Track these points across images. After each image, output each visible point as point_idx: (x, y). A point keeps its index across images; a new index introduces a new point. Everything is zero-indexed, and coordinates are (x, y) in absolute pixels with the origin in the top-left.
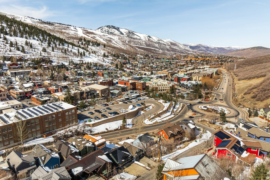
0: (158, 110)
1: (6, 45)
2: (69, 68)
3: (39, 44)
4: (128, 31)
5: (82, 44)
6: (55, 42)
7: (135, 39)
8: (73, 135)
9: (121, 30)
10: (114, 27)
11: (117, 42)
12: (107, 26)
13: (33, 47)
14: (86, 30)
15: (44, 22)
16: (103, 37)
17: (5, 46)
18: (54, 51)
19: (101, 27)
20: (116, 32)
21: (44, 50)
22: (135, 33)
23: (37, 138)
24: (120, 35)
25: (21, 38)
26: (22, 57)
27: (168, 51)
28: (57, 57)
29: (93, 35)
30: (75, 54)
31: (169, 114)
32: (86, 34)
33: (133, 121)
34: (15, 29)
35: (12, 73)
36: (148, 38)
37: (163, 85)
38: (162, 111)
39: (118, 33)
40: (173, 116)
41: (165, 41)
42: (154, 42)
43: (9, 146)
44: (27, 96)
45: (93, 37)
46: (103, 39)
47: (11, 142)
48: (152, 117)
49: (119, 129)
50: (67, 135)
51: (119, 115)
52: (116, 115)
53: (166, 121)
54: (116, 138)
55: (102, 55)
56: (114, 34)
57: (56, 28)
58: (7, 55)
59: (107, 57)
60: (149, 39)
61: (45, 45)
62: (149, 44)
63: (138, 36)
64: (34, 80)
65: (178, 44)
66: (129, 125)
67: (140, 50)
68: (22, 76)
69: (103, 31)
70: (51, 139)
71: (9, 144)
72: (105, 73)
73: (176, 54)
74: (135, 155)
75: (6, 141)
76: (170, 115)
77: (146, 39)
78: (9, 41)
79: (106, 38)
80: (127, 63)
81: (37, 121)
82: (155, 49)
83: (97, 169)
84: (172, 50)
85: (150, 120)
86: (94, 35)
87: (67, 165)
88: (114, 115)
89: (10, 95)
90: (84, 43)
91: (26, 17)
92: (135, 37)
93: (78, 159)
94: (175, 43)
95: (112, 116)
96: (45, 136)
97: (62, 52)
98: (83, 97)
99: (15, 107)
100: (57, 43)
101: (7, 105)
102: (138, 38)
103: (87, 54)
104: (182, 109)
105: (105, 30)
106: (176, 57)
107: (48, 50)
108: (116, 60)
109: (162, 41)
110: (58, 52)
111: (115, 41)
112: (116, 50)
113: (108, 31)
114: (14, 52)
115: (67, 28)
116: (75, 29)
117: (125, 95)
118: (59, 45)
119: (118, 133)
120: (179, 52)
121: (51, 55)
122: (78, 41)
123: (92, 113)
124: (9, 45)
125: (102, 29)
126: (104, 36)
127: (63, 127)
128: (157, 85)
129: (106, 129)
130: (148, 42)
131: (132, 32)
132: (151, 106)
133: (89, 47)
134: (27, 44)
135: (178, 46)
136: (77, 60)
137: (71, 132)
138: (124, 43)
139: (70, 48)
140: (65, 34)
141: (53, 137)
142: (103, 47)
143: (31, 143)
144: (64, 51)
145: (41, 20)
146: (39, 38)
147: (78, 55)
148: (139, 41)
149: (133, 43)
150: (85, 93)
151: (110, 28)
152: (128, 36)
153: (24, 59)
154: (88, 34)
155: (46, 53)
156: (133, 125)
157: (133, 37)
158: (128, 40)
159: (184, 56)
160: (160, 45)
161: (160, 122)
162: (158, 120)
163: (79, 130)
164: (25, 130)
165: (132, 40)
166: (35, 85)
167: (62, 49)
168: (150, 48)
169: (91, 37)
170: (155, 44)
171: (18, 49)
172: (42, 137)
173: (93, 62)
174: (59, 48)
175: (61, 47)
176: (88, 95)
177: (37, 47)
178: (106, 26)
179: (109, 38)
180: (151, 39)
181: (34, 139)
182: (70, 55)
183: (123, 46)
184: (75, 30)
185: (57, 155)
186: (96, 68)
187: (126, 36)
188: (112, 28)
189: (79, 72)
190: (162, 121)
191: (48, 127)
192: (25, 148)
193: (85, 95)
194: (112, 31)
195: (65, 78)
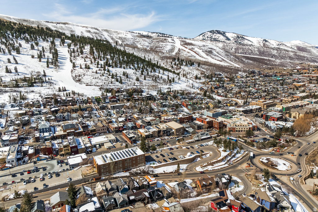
0: (214, 159)
1: (109, 76)
2: (156, 99)
3: (134, 73)
4: (236, 35)
5: (175, 64)
6: (148, 68)
7: (244, 45)
8: (141, 173)
9: (227, 35)
10: (219, 32)
11: (219, 52)
12: (211, 32)
13: (129, 77)
14: (185, 41)
15: (143, 36)
16: (202, 48)
17: (108, 78)
18: (145, 80)
19: (203, 33)
20: (221, 38)
21: (138, 80)
22: (246, 37)
23: (120, 172)
24: (226, 41)
25: (120, 69)
26: (120, 89)
27: (291, 60)
28: (148, 86)
29: (191, 46)
30: (164, 80)
31: (223, 163)
32: (183, 45)
33: (187, 167)
34: (116, 60)
35: (111, 107)
36: (264, 42)
37: (242, 126)
38: (216, 160)
39: (224, 39)
40: (227, 165)
41: (288, 45)
42: (271, 48)
43: (106, 175)
44: (120, 130)
45: (191, 48)
46: (202, 50)
47: (107, 173)
48: (205, 165)
49: (174, 172)
50: (137, 173)
51: (177, 161)
52: (174, 160)
53: (217, 170)
54: (168, 179)
55: (194, 77)
56: (218, 41)
57: (154, 41)
58: (109, 87)
59: (200, 79)
60: (264, 44)
61: (139, 73)
62: (264, 51)
63: (249, 40)
64: (126, 114)
65: (309, 48)
66: (182, 169)
67: (248, 62)
68: (118, 110)
69: (204, 38)
70: (127, 174)
71: (106, 174)
72: (190, 103)
73: (303, 65)
74: (165, 195)
75: (105, 172)
76: (223, 165)
77: (260, 45)
78: (111, 73)
79: (206, 49)
80: (220, 87)
81: (121, 162)
82: (270, 59)
83: (141, 199)
84: (297, 59)
85: (202, 167)
86: (193, 47)
87: (128, 194)
88: (172, 161)
89: (109, 128)
90: (177, 63)
91: (127, 32)
92: (246, 42)
93: (133, 192)
94: (305, 46)
95: (171, 161)
96: (124, 171)
97: (153, 80)
98: (160, 135)
99: (111, 141)
100: (150, 70)
101: (106, 139)
102: (250, 43)
103: (176, 80)
104: (241, 159)
105: (207, 36)
106: (300, 69)
107: (140, 79)
108: (208, 83)
109: (284, 46)
110: (149, 80)
111: (217, 51)
112: (212, 69)
113: (211, 38)
114: (114, 83)
115: (164, 40)
116: (173, 40)
117: (196, 136)
118: (151, 72)
119: (171, 175)
120: (309, 60)
121: (142, 84)
122: (171, 60)
123: (158, 157)
124: (111, 76)
125: (205, 35)
126: (204, 46)
127: (136, 166)
128: (234, 125)
129: (164, 171)
130: (262, 48)
131: (242, 36)
132: (209, 154)
133: (182, 67)
134: (124, 74)
135: (309, 52)
136: (165, 88)
137: (140, 170)
138: (228, 54)
139: (161, 74)
140: (160, 54)
141: (129, 173)
142: (197, 66)
143: (117, 175)
144: (154, 78)
145: (141, 34)
146: (134, 66)
147: (168, 82)
148: (250, 48)
149: (241, 50)
150: (162, 131)
151: (213, 34)
152: (236, 42)
153: (121, 90)
154: (186, 46)
155: (139, 82)
156: (186, 170)
157: (242, 42)
158: (235, 47)
159: (315, 68)
160: (279, 52)
161: (210, 171)
162: (210, 168)
163: (145, 170)
164: (114, 168)
165: (241, 46)
166: (126, 120)
167: (153, 76)
168: (263, 57)
169: (189, 49)
170: (272, 50)
171: (117, 81)
172: (123, 172)
173: (180, 89)
174: (151, 76)
175: (152, 74)
176: (164, 134)
177: (132, 77)
178: (209, 31)
179: (210, 48)
180: (267, 43)
181: (119, 173)
182: (160, 83)
183: (226, 57)
184: (173, 42)
185: (127, 187)
186: (182, 98)
187: (234, 41)
188: (216, 34)
189: (164, 103)
190: (213, 170)
191: (127, 166)
192: (113, 177)
193: (162, 133)
194: (216, 37)
195: (151, 111)
